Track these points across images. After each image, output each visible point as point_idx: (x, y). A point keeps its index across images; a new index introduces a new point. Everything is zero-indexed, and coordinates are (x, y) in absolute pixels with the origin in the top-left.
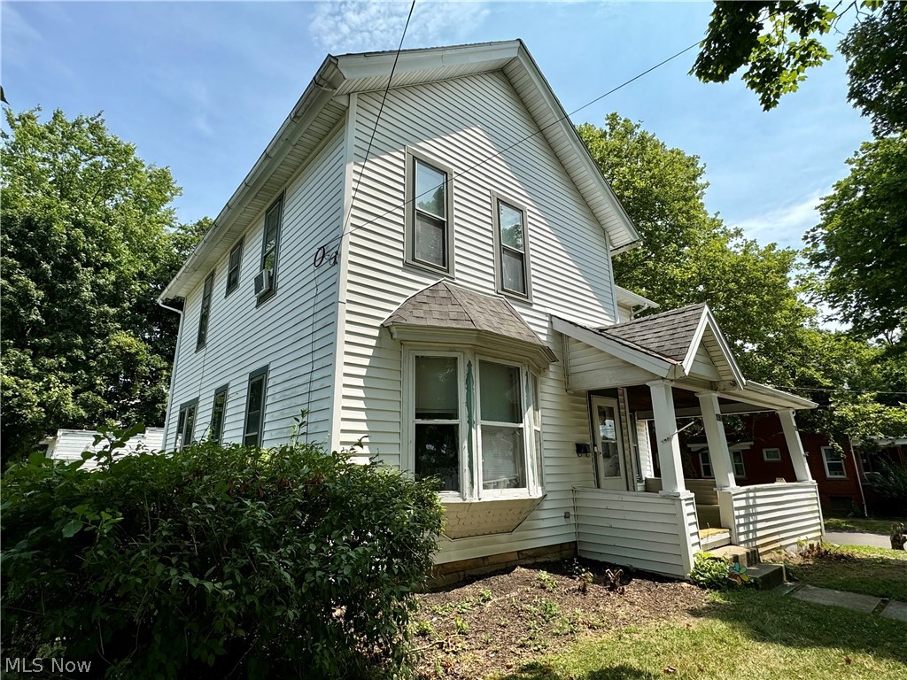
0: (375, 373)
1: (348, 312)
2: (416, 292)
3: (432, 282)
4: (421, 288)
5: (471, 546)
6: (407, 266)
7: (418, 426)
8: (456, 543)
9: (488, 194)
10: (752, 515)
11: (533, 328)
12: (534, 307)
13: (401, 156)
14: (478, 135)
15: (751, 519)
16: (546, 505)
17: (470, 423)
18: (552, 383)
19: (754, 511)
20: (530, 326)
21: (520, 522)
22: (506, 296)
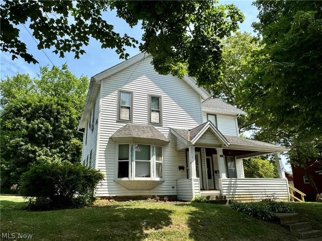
0: (107, 150)
1: (100, 136)
2: (120, 128)
3: (125, 124)
4: (122, 126)
5: (136, 192)
6: (117, 122)
7: (119, 162)
8: (130, 191)
9: (147, 95)
10: (233, 187)
11: (162, 132)
12: (163, 126)
13: (116, 92)
14: (144, 78)
15: (232, 188)
16: (164, 184)
17: (132, 161)
18: (169, 148)
19: (234, 186)
20: (161, 132)
21: (153, 187)
22: (152, 124)
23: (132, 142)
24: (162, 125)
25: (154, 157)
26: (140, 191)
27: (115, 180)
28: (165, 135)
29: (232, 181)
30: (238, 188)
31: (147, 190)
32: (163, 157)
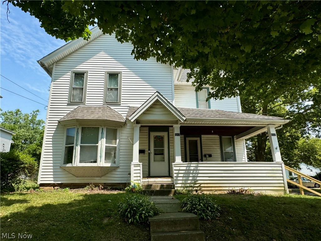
0: (55, 135)
1: (49, 120)
2: (70, 111)
3: (76, 107)
4: (72, 109)
5: (83, 180)
6: (68, 105)
7: (66, 147)
8: (78, 178)
9: (104, 72)
10: (193, 173)
11: (120, 112)
12: (122, 105)
13: (69, 74)
14: (102, 54)
15: (191, 175)
16: (119, 170)
17: (77, 145)
18: (128, 130)
19: (195, 172)
20: (118, 112)
21: (104, 174)
22: (107, 104)
23: (77, 125)
24: (120, 105)
25: (104, 140)
26: (89, 178)
27: (61, 166)
28: (123, 115)
29: (192, 165)
30: (200, 175)
31: (97, 177)
32: (118, 140)
